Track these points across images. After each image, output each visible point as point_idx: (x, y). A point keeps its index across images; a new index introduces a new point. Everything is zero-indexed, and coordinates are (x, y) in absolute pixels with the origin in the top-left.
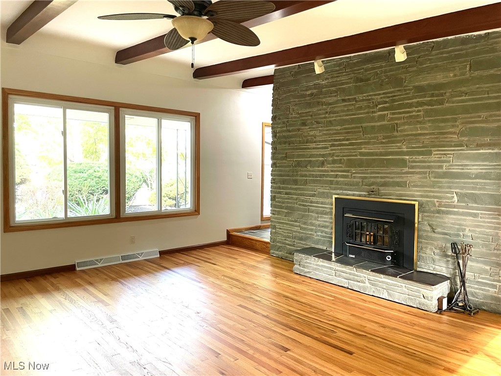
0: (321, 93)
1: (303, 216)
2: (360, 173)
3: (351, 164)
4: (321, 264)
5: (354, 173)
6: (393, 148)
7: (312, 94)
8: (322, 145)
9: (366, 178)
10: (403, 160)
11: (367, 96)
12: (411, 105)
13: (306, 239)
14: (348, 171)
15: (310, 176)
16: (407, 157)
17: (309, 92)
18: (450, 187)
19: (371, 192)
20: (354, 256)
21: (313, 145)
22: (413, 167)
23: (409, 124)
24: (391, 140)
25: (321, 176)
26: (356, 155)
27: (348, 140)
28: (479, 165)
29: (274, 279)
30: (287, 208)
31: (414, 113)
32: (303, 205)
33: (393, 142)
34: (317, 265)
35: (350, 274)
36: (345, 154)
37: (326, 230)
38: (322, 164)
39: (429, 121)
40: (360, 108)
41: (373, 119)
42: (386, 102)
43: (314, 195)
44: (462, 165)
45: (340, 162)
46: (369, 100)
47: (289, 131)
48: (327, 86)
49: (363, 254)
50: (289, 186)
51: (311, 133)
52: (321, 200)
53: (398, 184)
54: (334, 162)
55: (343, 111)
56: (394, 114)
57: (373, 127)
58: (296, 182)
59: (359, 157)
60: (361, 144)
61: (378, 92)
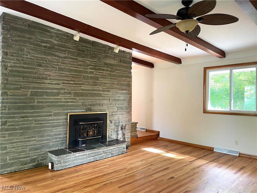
1: (40, 131)
2: (81, 100)
3: (77, 94)
5: (78, 100)
6: (96, 88)
9: (84, 102)
12: (103, 70)
14: (75, 99)
15: (47, 102)
16: (102, 92)
17: (44, 44)
18: (116, 105)
20: (85, 145)
22: (104, 97)
25: (56, 102)
26: (79, 90)
31: (104, 74)
32: (41, 124)
33: (96, 85)
34: (75, 157)
35: (95, 153)
36: (72, 89)
37: (60, 136)
38: (58, 94)
39: (110, 78)
40: (80, 65)
41: (87, 72)
42: (92, 66)
43: (50, 115)
44: (119, 96)
45: (70, 93)
46: (85, 62)
48: (57, 46)
52: (55, 118)
54: (65, 93)
55: (70, 64)
58: (33, 107)
59: (80, 91)
60: (82, 84)
61: (89, 60)
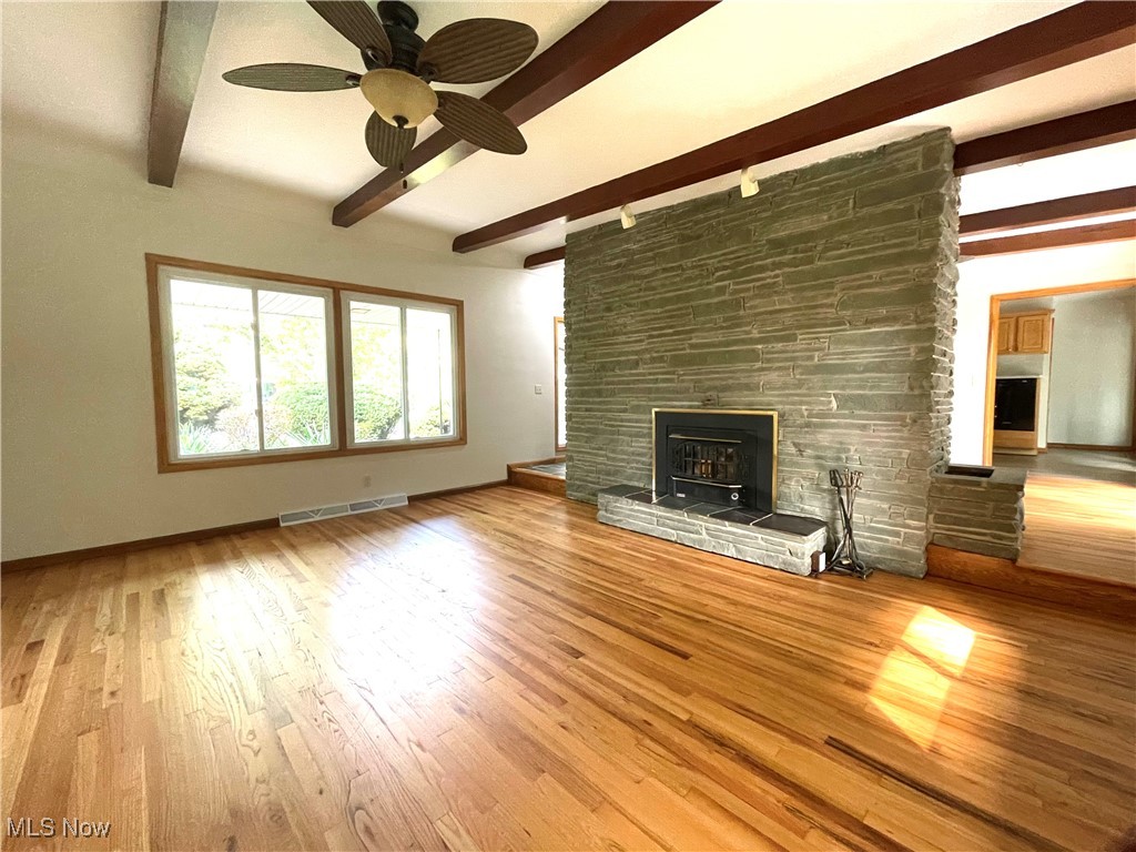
0: (631, 262)
1: (612, 440)
2: (691, 375)
3: (678, 361)
4: (637, 508)
5: (684, 375)
6: (739, 333)
7: (619, 265)
8: (635, 337)
9: (700, 381)
10: (753, 350)
11: (699, 260)
12: (762, 269)
13: (616, 473)
14: (674, 373)
15: (620, 383)
16: (760, 347)
17: (615, 263)
18: (826, 388)
19: (707, 402)
20: (683, 496)
21: (623, 338)
22: (769, 361)
23: (762, 296)
24: (735, 323)
25: (634, 382)
26: (684, 349)
27: (671, 327)
28: (871, 352)
29: (568, 532)
30: (587, 431)
31: (769, 280)
32: (612, 426)
33: (738, 325)
34: (631, 510)
35: (679, 521)
36: (668, 348)
37: (644, 459)
38: (636, 364)
39: (791, 290)
40: (690, 279)
41: (708, 294)
42: (725, 268)
43: (625, 411)
44: (843, 353)
45: (661, 359)
46: (701, 266)
47: (588, 321)
48: (640, 252)
49: (696, 492)
50: (591, 400)
51: (620, 321)
52: (635, 416)
53: (748, 387)
54: (653, 360)
55: (663, 286)
56: (738, 283)
57: (708, 305)
58: (599, 393)
59: (688, 351)
60: (692, 331)
61: (714, 254)
